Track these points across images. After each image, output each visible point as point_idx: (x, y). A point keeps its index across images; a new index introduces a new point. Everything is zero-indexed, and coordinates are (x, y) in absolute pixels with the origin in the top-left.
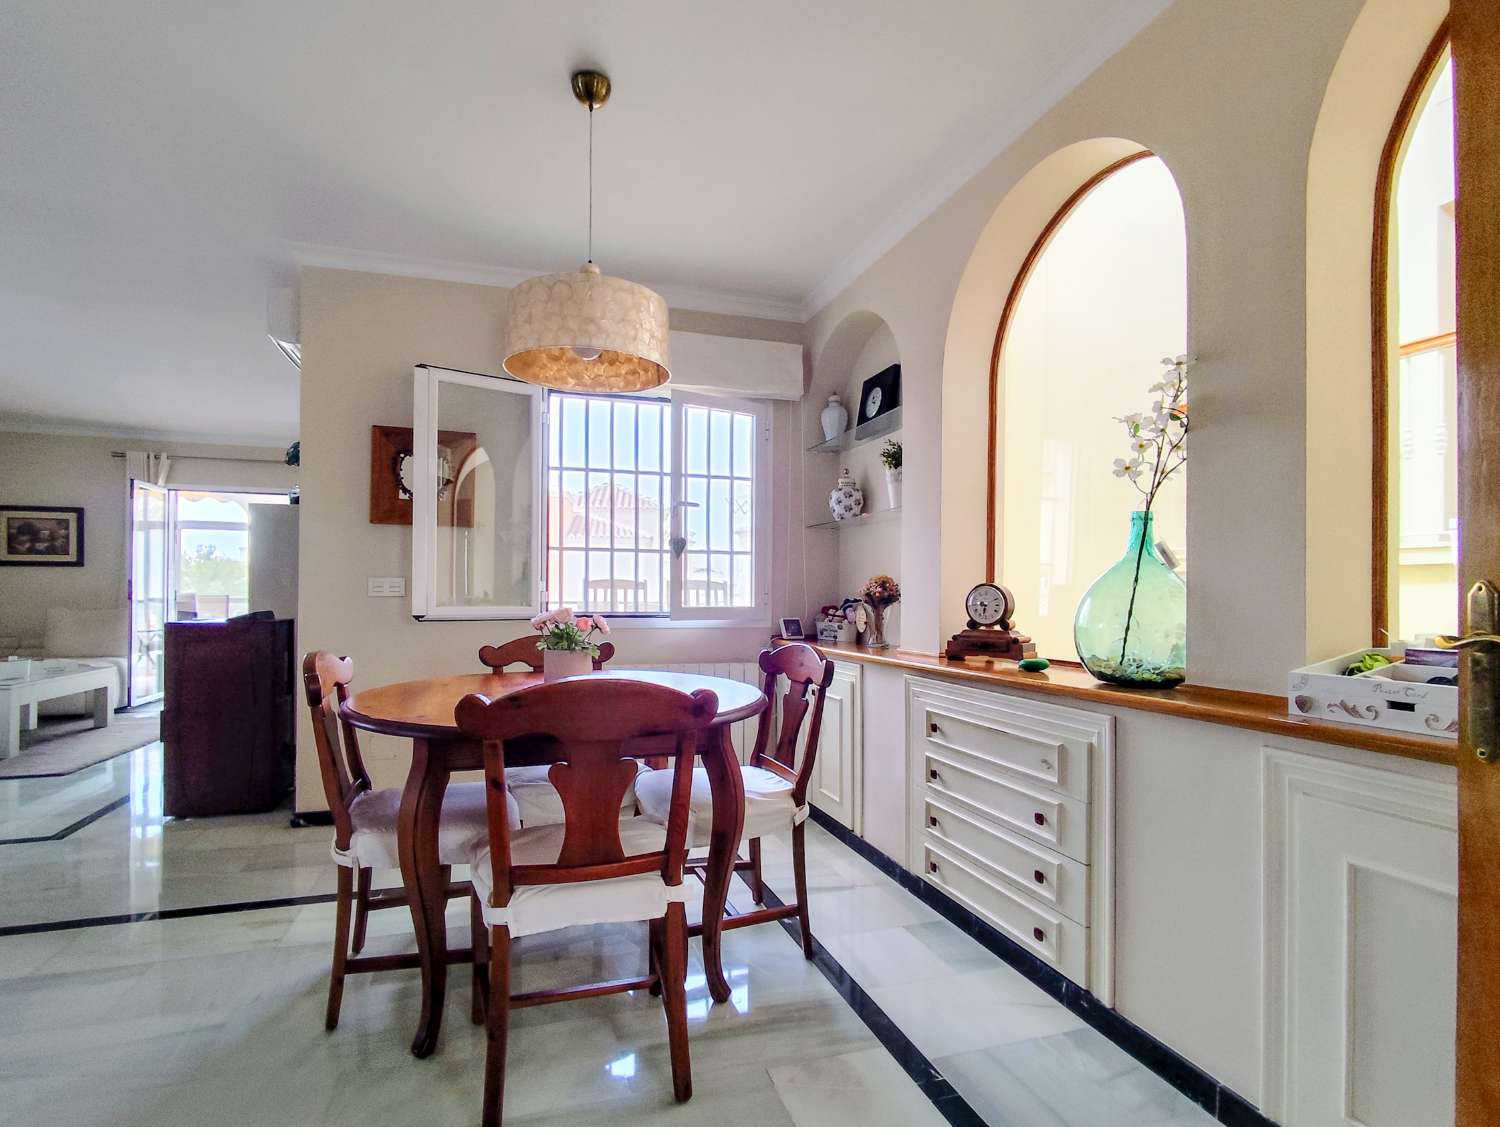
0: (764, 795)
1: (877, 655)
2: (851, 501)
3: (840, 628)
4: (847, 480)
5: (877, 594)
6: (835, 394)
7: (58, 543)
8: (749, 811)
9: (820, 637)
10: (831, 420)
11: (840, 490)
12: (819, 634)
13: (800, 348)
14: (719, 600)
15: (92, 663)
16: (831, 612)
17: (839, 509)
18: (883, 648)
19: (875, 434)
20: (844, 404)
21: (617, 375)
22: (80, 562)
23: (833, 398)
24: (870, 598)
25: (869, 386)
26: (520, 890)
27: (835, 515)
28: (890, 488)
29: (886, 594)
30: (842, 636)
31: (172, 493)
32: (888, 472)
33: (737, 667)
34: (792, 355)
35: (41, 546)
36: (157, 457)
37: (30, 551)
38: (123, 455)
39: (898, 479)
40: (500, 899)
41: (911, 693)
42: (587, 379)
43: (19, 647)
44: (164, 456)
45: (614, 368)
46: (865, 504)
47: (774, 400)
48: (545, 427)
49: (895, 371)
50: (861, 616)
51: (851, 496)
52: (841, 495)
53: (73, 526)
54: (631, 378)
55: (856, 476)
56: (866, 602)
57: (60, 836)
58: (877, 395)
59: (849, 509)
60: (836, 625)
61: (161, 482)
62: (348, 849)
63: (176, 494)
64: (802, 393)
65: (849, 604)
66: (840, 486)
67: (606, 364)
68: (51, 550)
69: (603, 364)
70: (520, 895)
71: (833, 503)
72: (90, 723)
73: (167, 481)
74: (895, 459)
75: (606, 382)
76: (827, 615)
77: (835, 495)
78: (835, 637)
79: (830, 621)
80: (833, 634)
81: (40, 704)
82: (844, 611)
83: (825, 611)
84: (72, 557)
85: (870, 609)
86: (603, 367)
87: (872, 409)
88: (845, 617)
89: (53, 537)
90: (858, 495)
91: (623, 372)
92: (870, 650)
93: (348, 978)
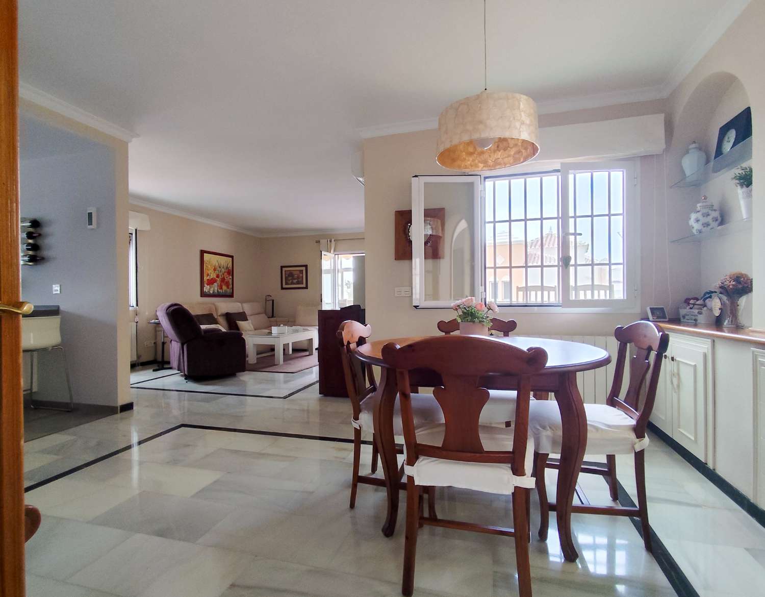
0: (609, 426)
1: (732, 333)
2: (709, 219)
3: (700, 313)
4: (704, 204)
5: (731, 287)
6: (694, 142)
7: (300, 280)
8: (590, 435)
9: (682, 320)
10: (690, 164)
11: (698, 212)
12: (682, 319)
13: (661, 117)
14: (602, 295)
15: (309, 328)
16: (692, 301)
17: (696, 226)
18: (738, 328)
19: (730, 165)
20: (703, 148)
21: (509, 156)
22: (306, 288)
23: (694, 146)
24: (724, 290)
25: (724, 131)
26: (421, 458)
27: (694, 231)
28: (742, 203)
29: (740, 286)
30: (701, 319)
31: (337, 256)
32: (740, 191)
33: (602, 339)
34: (656, 124)
35: (295, 281)
36: (331, 241)
37: (292, 283)
38: (319, 242)
39: (749, 195)
40: (411, 462)
41: (758, 362)
42: (490, 162)
43: (288, 322)
44: (333, 240)
45: (507, 152)
46: (723, 219)
47: (641, 157)
48: (483, 199)
49: (747, 113)
50: (716, 305)
51: (709, 215)
52: (699, 215)
53: (304, 272)
54: (517, 156)
55: (715, 200)
56: (721, 293)
57: (285, 398)
58: (732, 135)
59: (706, 225)
60: (696, 311)
61: (332, 251)
62: (358, 419)
63: (338, 257)
64: (664, 146)
65: (709, 295)
66: (699, 208)
67: (501, 151)
68: (298, 283)
69: (499, 151)
70: (422, 461)
71: (692, 222)
72: (307, 353)
73: (334, 251)
74: (746, 180)
75: (502, 162)
76: (689, 304)
77: (693, 216)
78: (696, 320)
79: (691, 308)
80: (694, 318)
81: (292, 343)
82: (704, 300)
83: (687, 301)
84: (304, 285)
85: (725, 298)
86: (500, 153)
87: (727, 147)
88: (705, 306)
89: (298, 278)
90: (716, 214)
91: (512, 153)
92: (725, 329)
93: (359, 485)
